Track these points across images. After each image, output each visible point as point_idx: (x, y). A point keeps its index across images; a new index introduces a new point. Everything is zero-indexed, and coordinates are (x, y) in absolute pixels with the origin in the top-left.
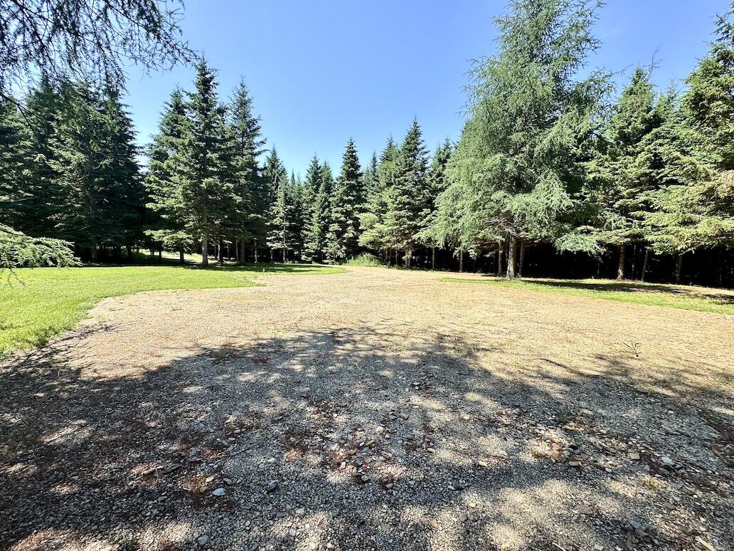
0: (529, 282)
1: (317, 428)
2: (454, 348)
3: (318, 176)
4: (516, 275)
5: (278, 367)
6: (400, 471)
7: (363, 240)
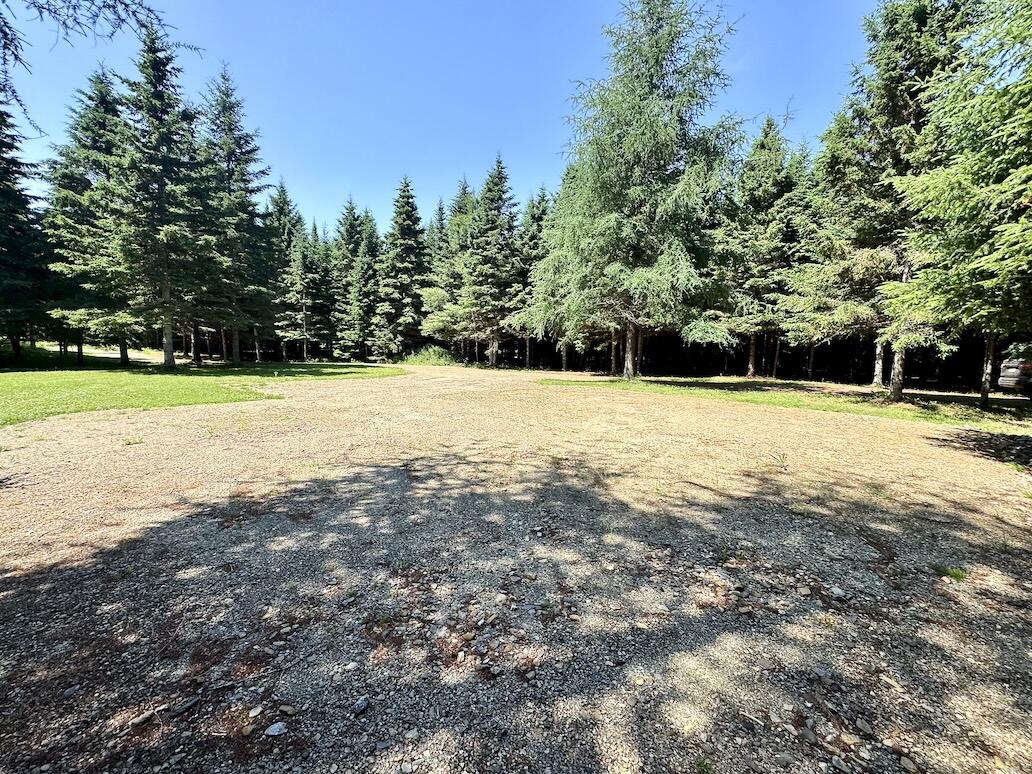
0: (651, 382)
1: (410, 607)
2: (576, 475)
3: (355, 229)
4: (635, 374)
5: (332, 524)
6: (540, 652)
7: (427, 327)
